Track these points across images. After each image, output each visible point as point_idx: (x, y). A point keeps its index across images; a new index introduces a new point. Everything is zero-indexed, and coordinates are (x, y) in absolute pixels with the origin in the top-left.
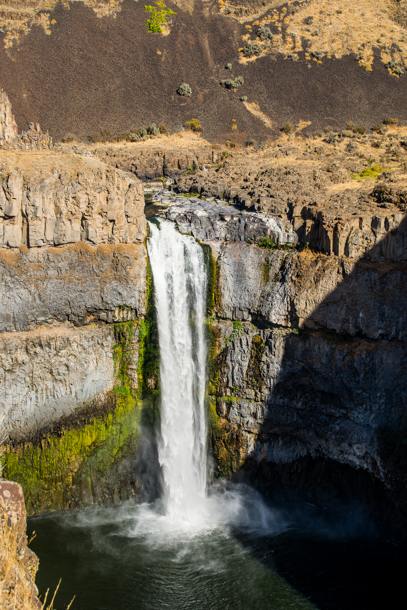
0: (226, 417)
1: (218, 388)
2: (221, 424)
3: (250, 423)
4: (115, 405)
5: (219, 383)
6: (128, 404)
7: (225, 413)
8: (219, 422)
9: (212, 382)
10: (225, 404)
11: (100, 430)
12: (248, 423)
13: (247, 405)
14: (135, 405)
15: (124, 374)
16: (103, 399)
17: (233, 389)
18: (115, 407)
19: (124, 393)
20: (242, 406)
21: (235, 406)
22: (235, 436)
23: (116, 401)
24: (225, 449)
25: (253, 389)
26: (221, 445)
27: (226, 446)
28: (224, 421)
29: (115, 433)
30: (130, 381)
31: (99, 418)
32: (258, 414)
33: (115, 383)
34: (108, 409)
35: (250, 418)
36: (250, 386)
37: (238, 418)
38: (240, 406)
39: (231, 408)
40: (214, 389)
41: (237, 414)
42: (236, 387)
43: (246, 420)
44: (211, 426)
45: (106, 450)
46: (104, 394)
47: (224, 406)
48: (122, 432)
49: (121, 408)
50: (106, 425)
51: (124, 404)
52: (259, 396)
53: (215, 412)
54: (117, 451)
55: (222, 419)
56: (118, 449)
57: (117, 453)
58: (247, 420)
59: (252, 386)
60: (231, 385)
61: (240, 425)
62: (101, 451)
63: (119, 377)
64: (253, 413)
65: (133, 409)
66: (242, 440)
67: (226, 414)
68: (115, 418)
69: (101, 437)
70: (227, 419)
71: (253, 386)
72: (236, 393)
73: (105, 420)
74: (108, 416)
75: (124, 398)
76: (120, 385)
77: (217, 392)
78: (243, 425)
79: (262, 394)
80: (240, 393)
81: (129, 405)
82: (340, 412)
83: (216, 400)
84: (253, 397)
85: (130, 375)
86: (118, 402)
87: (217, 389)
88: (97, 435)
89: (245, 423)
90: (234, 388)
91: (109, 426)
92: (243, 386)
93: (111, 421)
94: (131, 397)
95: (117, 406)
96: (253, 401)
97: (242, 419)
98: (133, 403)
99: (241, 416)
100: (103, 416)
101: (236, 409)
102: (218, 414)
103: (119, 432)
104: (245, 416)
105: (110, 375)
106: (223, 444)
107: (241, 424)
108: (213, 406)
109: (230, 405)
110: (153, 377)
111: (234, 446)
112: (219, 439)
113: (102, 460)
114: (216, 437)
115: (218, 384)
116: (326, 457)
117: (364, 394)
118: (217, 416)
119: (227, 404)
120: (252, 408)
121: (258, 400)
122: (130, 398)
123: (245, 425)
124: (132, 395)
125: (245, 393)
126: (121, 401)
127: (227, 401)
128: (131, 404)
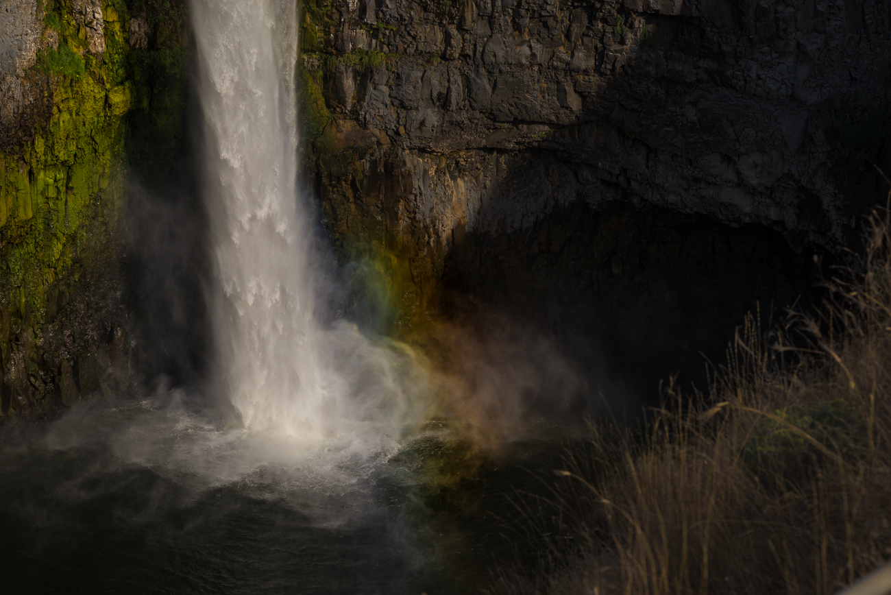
0: (355, 114)
1: (332, 30)
2: (341, 136)
3: (429, 124)
4: (49, 107)
5: (336, 16)
6: (83, 100)
7: (350, 102)
8: (334, 130)
9: (313, 14)
10: (351, 75)
11: (18, 190)
12: (422, 123)
13: (420, 74)
14: (101, 103)
15: (64, 12)
16: (18, 94)
17: (377, 29)
18: (51, 115)
19: (70, 71)
20: (404, 77)
21: (382, 78)
22: (381, 169)
23: (51, 95)
24: (353, 207)
25: (440, 24)
26: (344, 196)
27: (357, 198)
28: (347, 125)
29: (52, 193)
30: (82, 31)
31: (12, 153)
32: (454, 95)
33: (42, 43)
34: (33, 125)
35: (429, 111)
36: (431, 16)
37: (391, 113)
38: (398, 77)
39: (370, 87)
40: (318, 34)
41: (388, 101)
42: (388, 23)
43: (418, 116)
44: (314, 146)
45: (31, 248)
46: (18, 76)
47: (349, 83)
48: (72, 188)
49: (66, 116)
50: (31, 173)
51: (71, 104)
52: (456, 41)
53: (322, 101)
54: (60, 246)
55: (341, 122)
56: (64, 240)
57: (63, 254)
58: (420, 117)
59: (437, 15)
60: (373, 16)
61: (397, 133)
62: (17, 252)
63: (48, 21)
64: (440, 94)
65: (98, 115)
66: (403, 176)
67: (354, 105)
68: (52, 148)
69: (21, 210)
70: (357, 120)
71: (440, 15)
72: (386, 40)
73: (27, 157)
74: (33, 143)
75: (71, 85)
76: (55, 47)
77: (328, 42)
78: (408, 132)
79: (467, 36)
80: (398, 39)
81: (88, 105)
82: (698, 67)
83: (325, 64)
84: (438, 45)
85: (81, 13)
86: (57, 99)
87: (327, 33)
88: (10, 205)
89: (416, 124)
90: (382, 26)
91: (38, 173)
92: (411, 18)
93: (43, 158)
94: (91, 81)
95: (55, 110)
96: (436, 60)
97: (403, 113)
98: (98, 96)
99: (402, 105)
100: (21, 146)
101: (385, 89)
102: (328, 106)
103: (63, 189)
104: (414, 104)
105: (29, 19)
106: (350, 194)
107: (402, 130)
108: (315, 86)
109: (364, 76)
110: (144, 14)
111: (382, 197)
112: (339, 179)
113: (23, 280)
114: (330, 176)
115: (330, 17)
116: (636, 201)
117: (780, 8)
118: (325, 111)
119: (356, 74)
120: (435, 82)
121: (451, 55)
122: (88, 85)
123: (415, 133)
124: (92, 74)
125: (414, 38)
126: (65, 96)
127: (358, 68)
128: (92, 102)
